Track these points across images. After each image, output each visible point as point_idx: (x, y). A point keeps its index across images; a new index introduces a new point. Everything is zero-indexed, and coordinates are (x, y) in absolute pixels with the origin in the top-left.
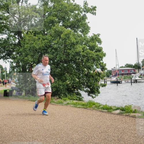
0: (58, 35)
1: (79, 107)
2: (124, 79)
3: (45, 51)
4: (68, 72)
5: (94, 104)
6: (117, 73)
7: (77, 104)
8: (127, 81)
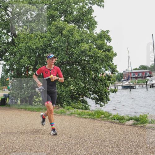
0: (59, 31)
1: (85, 118)
2: (138, 83)
3: (43, 51)
4: (71, 76)
5: (103, 114)
6: (129, 76)
7: (82, 113)
8: (141, 86)
